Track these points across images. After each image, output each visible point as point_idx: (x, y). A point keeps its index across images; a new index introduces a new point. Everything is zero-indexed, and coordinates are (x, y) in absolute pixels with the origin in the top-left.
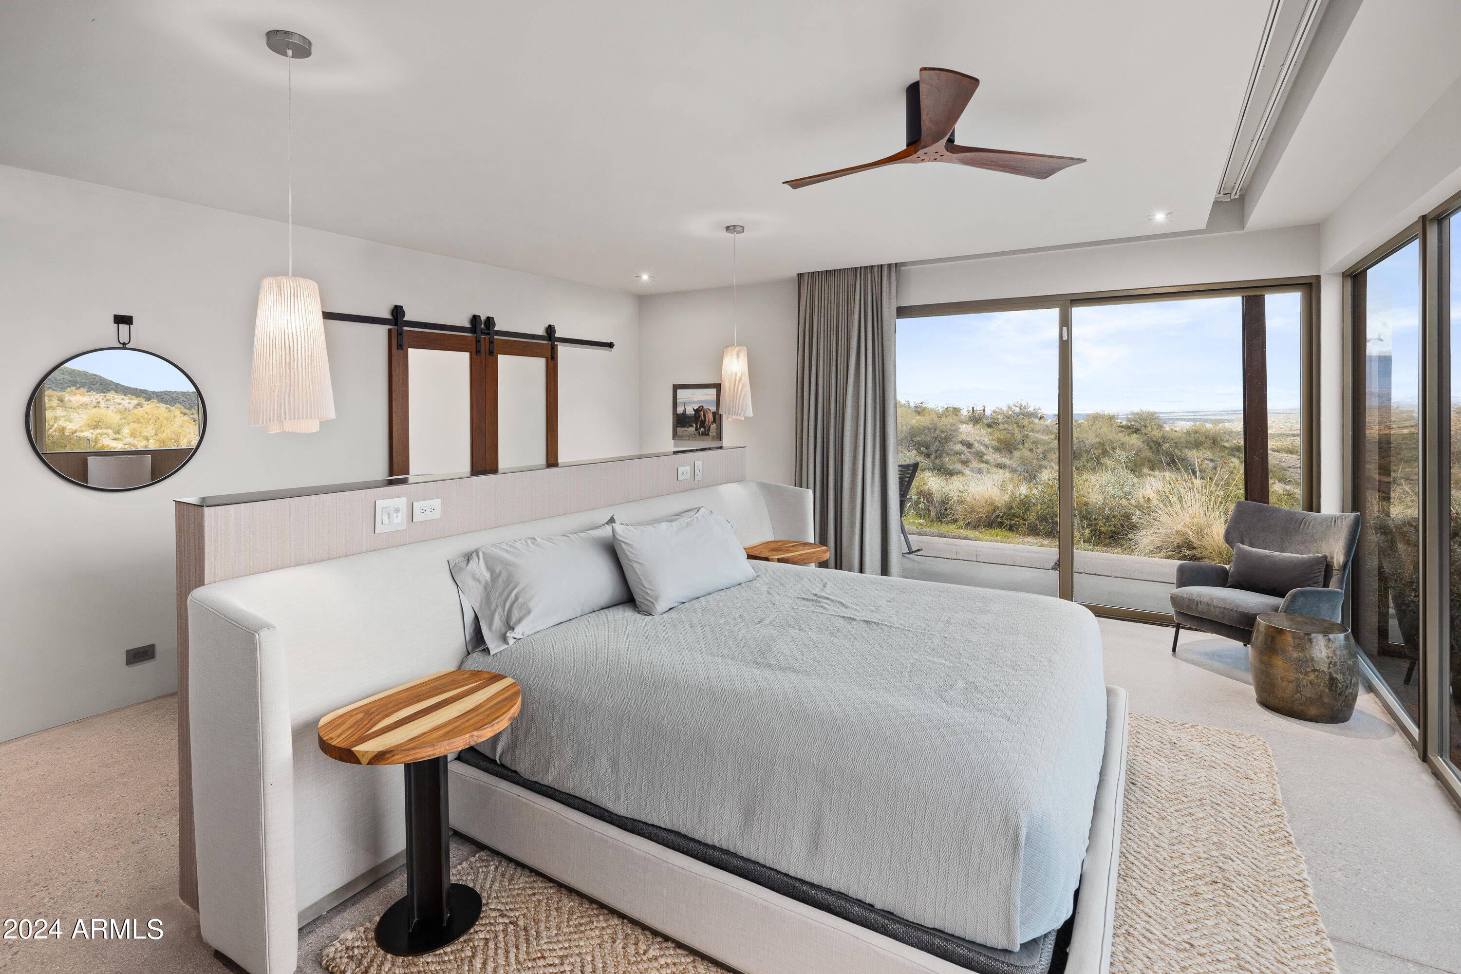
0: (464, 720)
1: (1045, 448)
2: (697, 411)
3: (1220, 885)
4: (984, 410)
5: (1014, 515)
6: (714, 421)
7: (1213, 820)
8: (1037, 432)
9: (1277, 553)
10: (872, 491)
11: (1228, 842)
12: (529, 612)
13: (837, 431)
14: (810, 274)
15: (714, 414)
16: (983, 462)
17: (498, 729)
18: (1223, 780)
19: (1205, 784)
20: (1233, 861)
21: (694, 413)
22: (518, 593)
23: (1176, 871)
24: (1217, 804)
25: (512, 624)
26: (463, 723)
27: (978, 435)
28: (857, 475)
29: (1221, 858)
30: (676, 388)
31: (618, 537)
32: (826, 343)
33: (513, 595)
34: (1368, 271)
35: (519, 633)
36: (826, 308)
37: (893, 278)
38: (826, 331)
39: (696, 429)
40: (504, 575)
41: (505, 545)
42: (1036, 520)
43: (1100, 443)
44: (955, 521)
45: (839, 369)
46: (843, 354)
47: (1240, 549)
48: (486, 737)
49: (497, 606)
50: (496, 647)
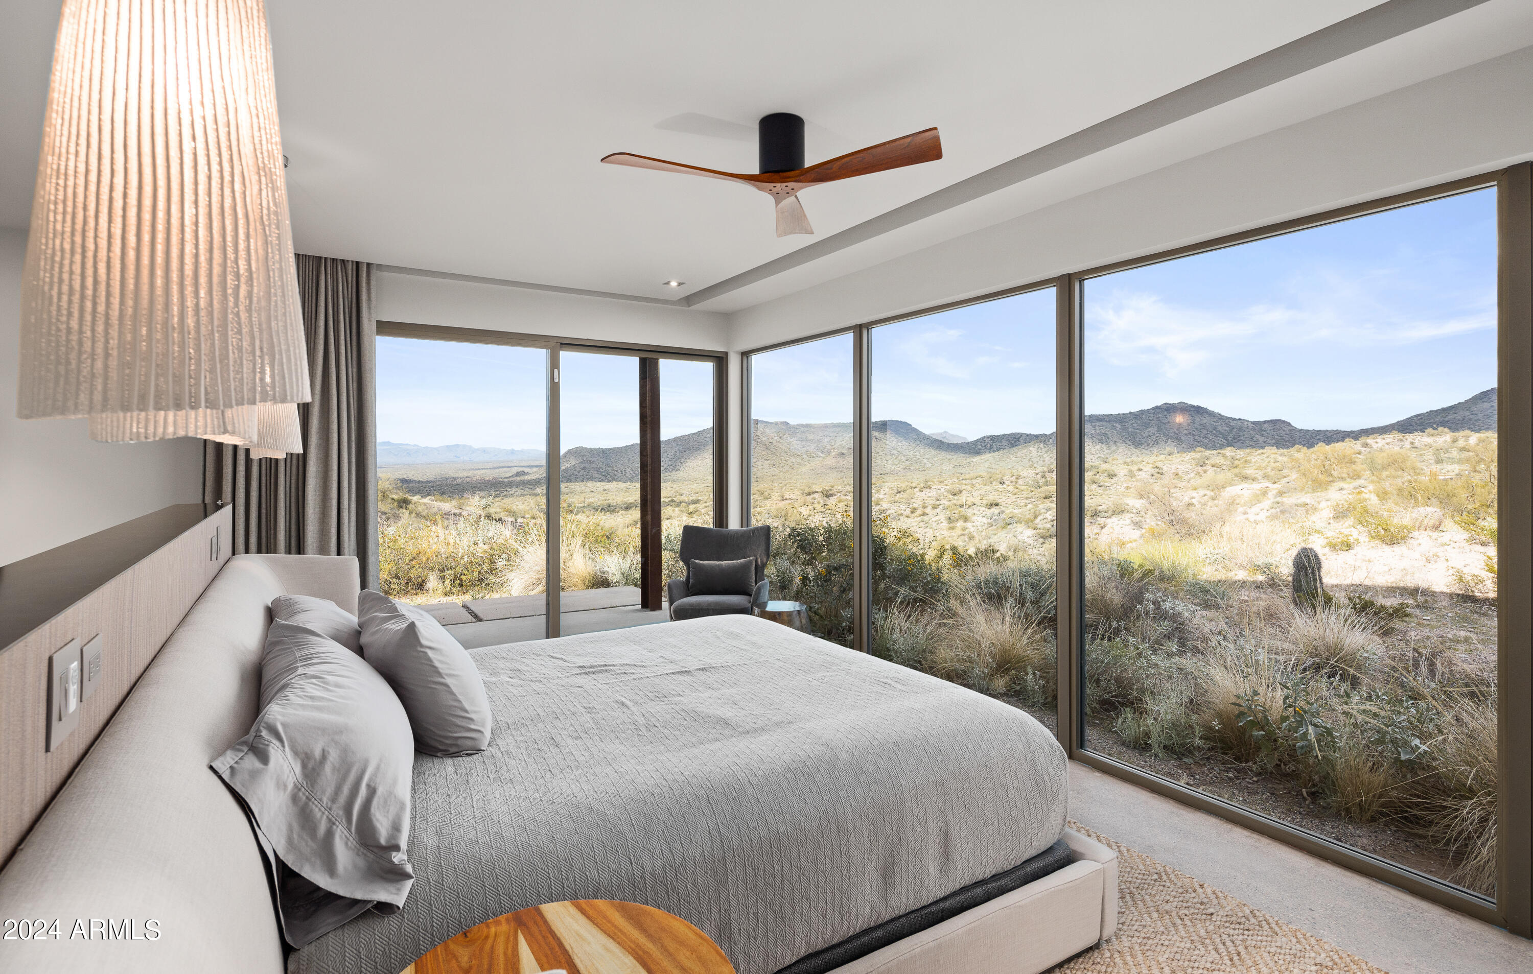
9: (722, 562)
22: (370, 779)
25: (385, 843)
37: (372, 281)
47: (695, 564)
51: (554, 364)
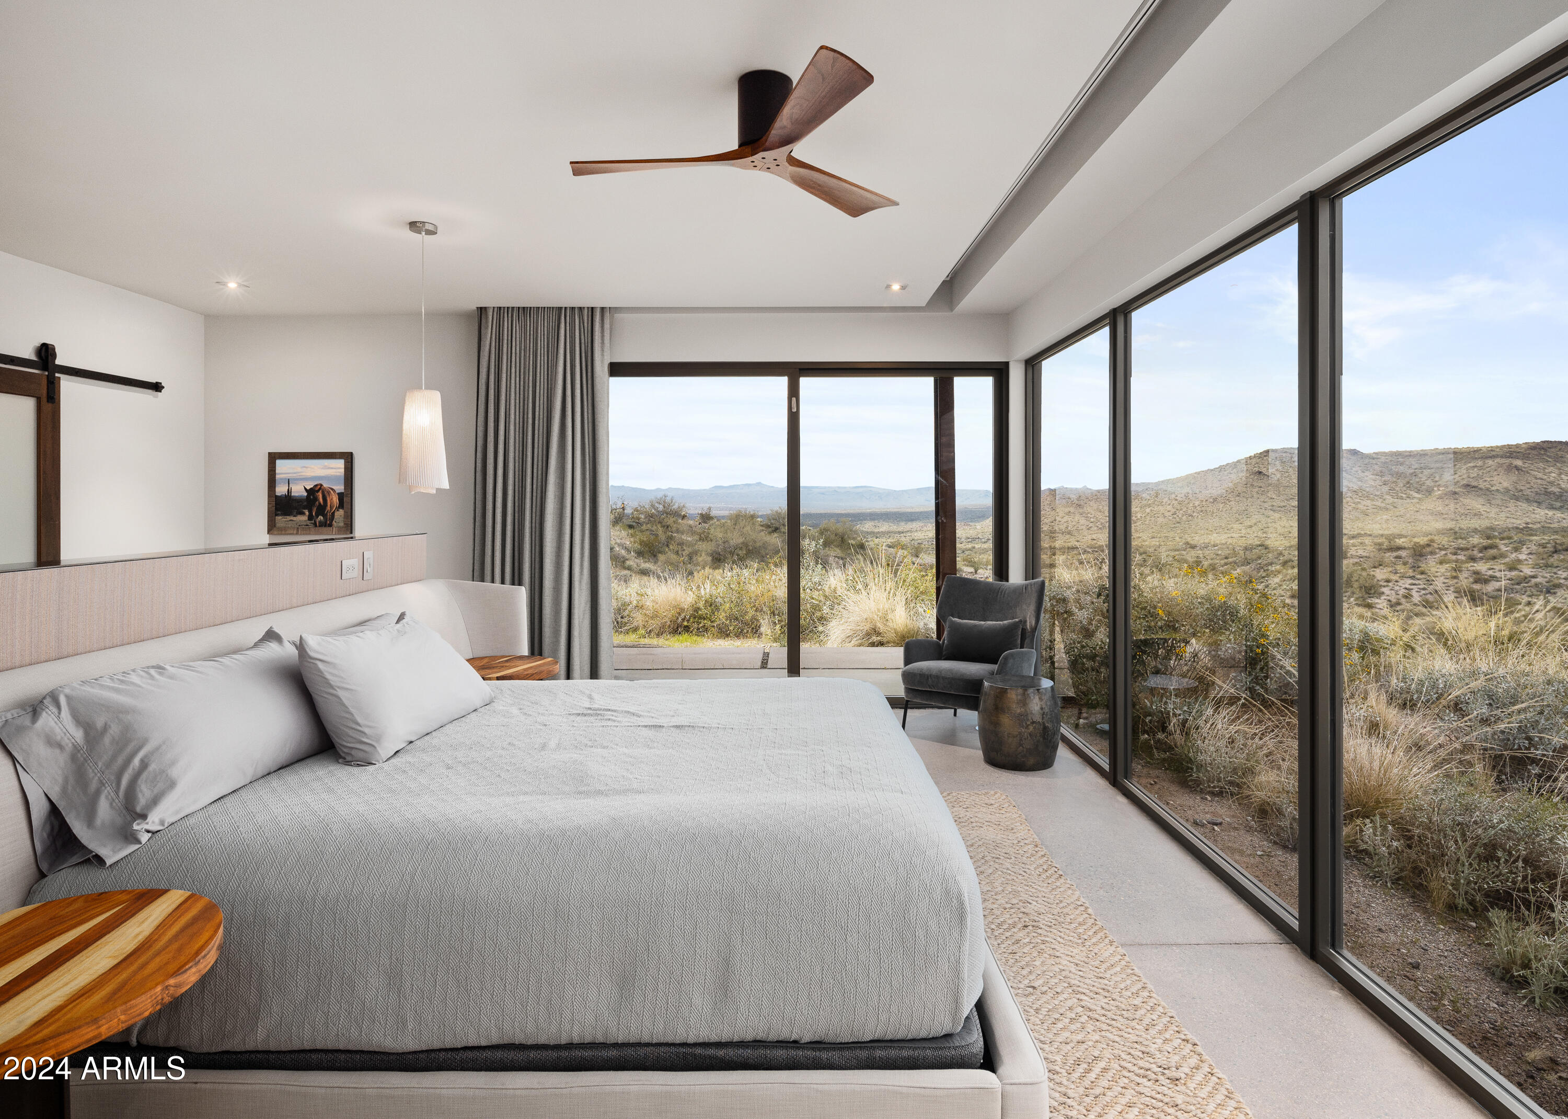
0: (134, 967)
1: (690, 550)
2: (311, 492)
3: (1030, 928)
4: (623, 509)
5: (701, 617)
6: (341, 505)
7: (1000, 873)
8: (682, 533)
9: (983, 623)
10: (580, 589)
11: (1019, 889)
12: (172, 784)
13: (534, 515)
14: (496, 309)
15: (341, 496)
16: (625, 568)
17: (206, 967)
18: (992, 837)
19: (981, 843)
20: (1030, 903)
21: (305, 494)
22: (146, 756)
23: (993, 926)
24: (998, 858)
25: (138, 809)
26: (135, 973)
27: (618, 536)
28: (563, 570)
29: (1021, 904)
30: (273, 458)
31: (312, 654)
32: (518, 401)
33: (136, 762)
34: (1043, 362)
35: (153, 822)
36: (518, 355)
37: (607, 326)
38: (518, 386)
39: (310, 518)
40: (115, 730)
41: (108, 680)
42: (726, 620)
43: (743, 543)
44: (635, 630)
45: (536, 436)
46: (541, 417)
47: (953, 623)
48: (188, 984)
49: (102, 784)
50: (115, 852)
51: (794, 392)
